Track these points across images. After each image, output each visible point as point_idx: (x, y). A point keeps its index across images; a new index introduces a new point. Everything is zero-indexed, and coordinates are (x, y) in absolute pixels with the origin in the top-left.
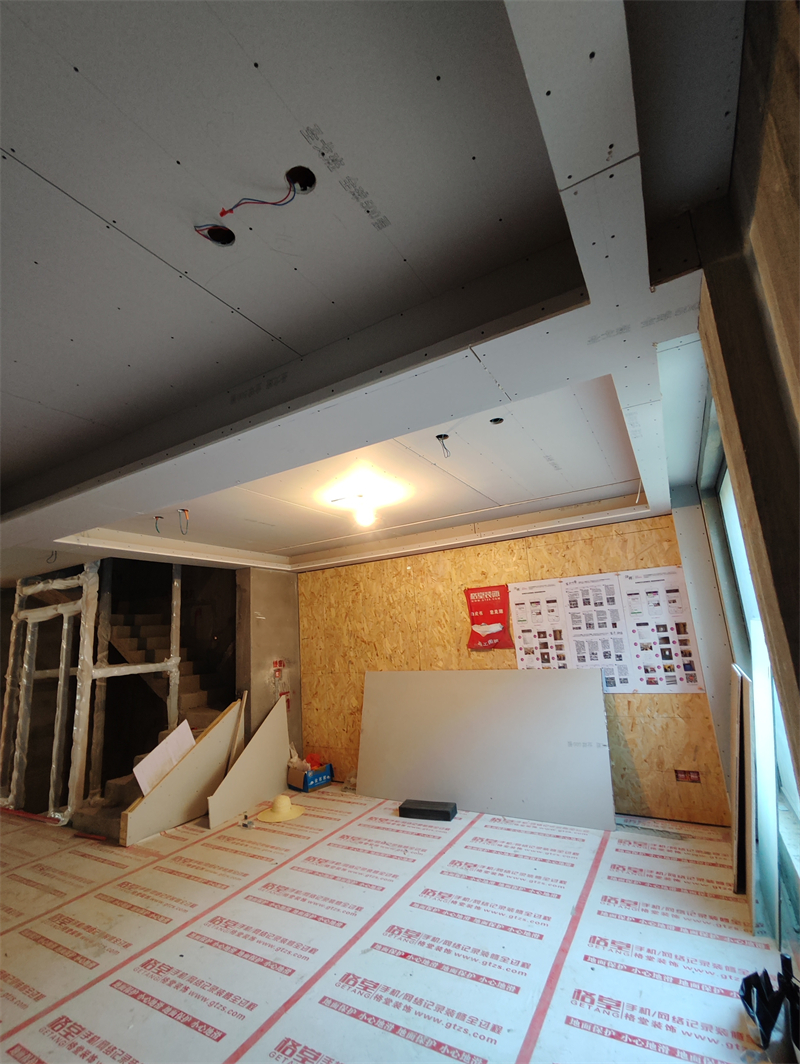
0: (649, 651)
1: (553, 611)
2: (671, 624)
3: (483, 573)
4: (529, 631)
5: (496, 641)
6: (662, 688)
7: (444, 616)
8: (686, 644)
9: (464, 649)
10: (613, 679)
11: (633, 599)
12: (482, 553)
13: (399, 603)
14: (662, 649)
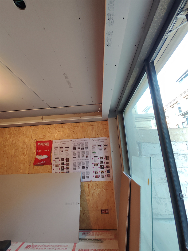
0: (97, 166)
1: (67, 151)
2: (104, 157)
3: (44, 136)
4: (58, 158)
5: (45, 162)
6: (100, 179)
7: (26, 151)
8: (108, 164)
9: (32, 165)
10: (84, 176)
11: (94, 148)
12: (45, 128)
13: (8, 146)
14: (101, 165)
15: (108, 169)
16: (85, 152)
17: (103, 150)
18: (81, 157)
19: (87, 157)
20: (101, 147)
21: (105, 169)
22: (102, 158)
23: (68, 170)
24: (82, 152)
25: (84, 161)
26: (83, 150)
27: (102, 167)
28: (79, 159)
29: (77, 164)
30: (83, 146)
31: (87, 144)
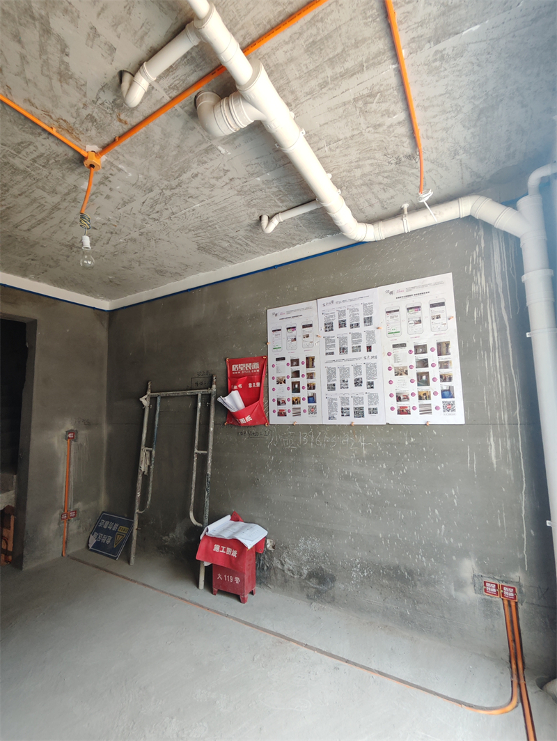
0: (404, 375)
1: (308, 336)
2: (431, 344)
4: (284, 359)
6: (416, 418)
8: (447, 367)
10: (361, 409)
14: (418, 374)
15: (448, 384)
16: (364, 335)
18: (350, 350)
19: (369, 349)
21: (435, 387)
22: (421, 348)
23: (311, 392)
24: (354, 336)
25: (358, 362)
26: (355, 330)
27: (423, 380)
28: (344, 356)
29: (338, 371)
30: (354, 317)
31: (368, 308)
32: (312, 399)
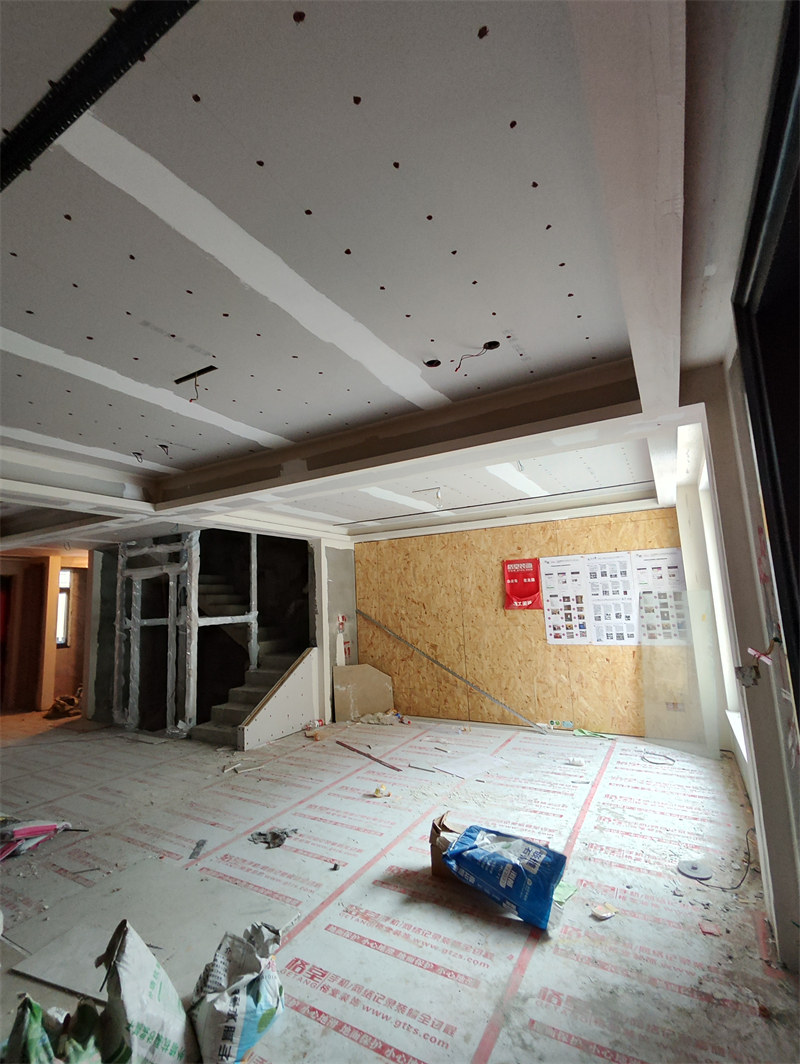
0: (652, 613)
1: (576, 580)
2: (670, 593)
3: (519, 549)
4: (556, 596)
6: (661, 641)
7: (485, 582)
8: (680, 609)
11: (642, 573)
12: (518, 532)
13: (446, 571)
14: (662, 612)
15: (682, 619)
16: (621, 583)
17: (666, 577)
18: (611, 593)
19: (625, 593)
20: (660, 572)
21: (672, 621)
22: (662, 595)
23: (581, 621)
24: (613, 583)
25: (618, 602)
26: (614, 579)
27: (664, 616)
28: (606, 597)
29: (602, 607)
30: (613, 570)
31: (624, 565)
32: (582, 626)
